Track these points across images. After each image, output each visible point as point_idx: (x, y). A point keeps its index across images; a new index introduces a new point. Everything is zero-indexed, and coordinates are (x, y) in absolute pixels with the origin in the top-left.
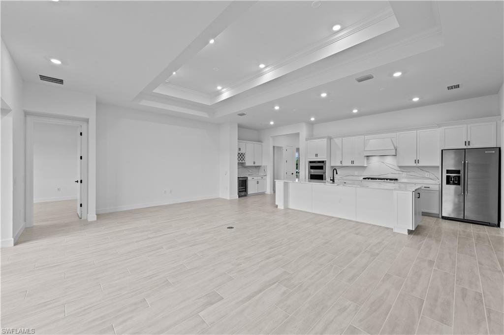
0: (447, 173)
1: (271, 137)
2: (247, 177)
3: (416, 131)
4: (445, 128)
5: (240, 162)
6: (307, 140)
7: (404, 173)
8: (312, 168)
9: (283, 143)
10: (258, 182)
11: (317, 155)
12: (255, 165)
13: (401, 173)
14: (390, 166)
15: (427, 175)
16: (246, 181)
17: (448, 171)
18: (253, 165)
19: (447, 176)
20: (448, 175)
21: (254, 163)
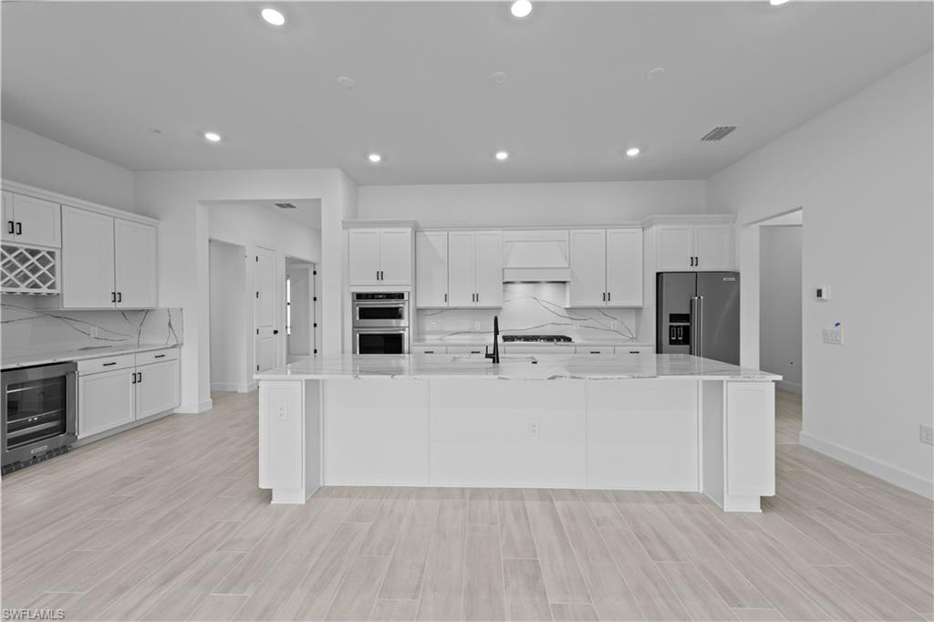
0: (671, 321)
1: (202, 202)
2: (74, 365)
3: (604, 230)
4: (663, 227)
5: (23, 288)
6: (346, 225)
7: (575, 321)
8: (365, 314)
9: (245, 232)
10: (137, 378)
11: (380, 275)
12: (119, 306)
13: (569, 321)
14: (547, 305)
15: (613, 324)
16: (64, 378)
17: (673, 318)
18: (111, 306)
19: (671, 327)
20: (672, 324)
21: (117, 297)
